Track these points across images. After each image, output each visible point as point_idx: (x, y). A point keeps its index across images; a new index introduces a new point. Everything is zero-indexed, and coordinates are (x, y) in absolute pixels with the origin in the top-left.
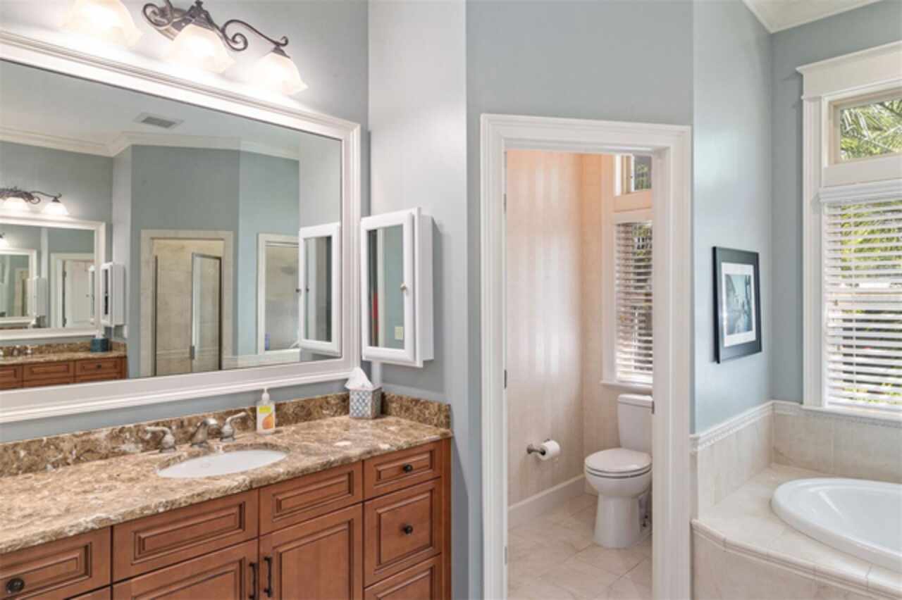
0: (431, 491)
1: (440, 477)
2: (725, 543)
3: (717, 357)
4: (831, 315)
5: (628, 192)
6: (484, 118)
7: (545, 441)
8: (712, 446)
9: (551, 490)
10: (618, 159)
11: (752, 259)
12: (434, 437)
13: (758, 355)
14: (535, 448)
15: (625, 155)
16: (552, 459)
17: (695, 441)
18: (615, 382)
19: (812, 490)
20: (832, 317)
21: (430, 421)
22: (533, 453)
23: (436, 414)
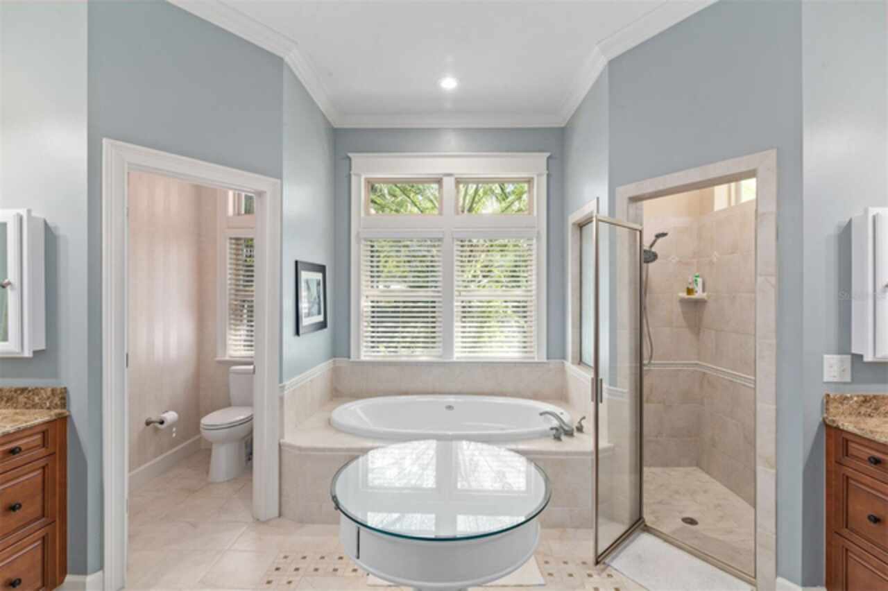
0: (44, 468)
1: (55, 453)
2: (300, 449)
3: (297, 333)
4: (366, 304)
5: (239, 214)
6: (105, 142)
7: (164, 413)
8: (294, 391)
9: (170, 452)
10: (231, 193)
11: (322, 269)
12: (47, 418)
13: (325, 330)
14: (154, 418)
15: (237, 192)
16: (171, 426)
17: (282, 388)
18: (227, 358)
19: (352, 408)
20: (366, 305)
21: (41, 406)
22: (152, 425)
23: (49, 398)
